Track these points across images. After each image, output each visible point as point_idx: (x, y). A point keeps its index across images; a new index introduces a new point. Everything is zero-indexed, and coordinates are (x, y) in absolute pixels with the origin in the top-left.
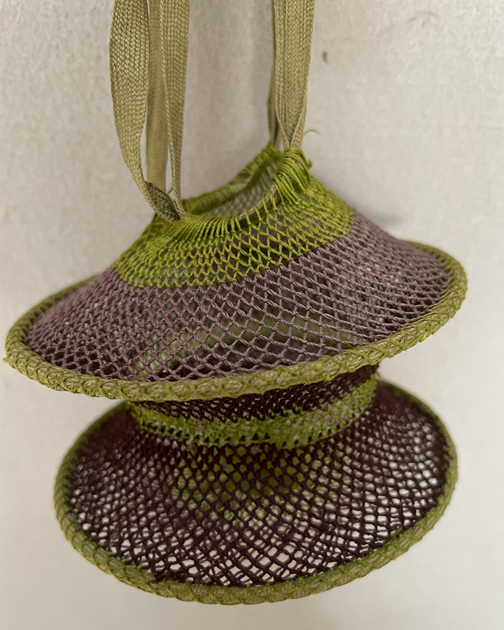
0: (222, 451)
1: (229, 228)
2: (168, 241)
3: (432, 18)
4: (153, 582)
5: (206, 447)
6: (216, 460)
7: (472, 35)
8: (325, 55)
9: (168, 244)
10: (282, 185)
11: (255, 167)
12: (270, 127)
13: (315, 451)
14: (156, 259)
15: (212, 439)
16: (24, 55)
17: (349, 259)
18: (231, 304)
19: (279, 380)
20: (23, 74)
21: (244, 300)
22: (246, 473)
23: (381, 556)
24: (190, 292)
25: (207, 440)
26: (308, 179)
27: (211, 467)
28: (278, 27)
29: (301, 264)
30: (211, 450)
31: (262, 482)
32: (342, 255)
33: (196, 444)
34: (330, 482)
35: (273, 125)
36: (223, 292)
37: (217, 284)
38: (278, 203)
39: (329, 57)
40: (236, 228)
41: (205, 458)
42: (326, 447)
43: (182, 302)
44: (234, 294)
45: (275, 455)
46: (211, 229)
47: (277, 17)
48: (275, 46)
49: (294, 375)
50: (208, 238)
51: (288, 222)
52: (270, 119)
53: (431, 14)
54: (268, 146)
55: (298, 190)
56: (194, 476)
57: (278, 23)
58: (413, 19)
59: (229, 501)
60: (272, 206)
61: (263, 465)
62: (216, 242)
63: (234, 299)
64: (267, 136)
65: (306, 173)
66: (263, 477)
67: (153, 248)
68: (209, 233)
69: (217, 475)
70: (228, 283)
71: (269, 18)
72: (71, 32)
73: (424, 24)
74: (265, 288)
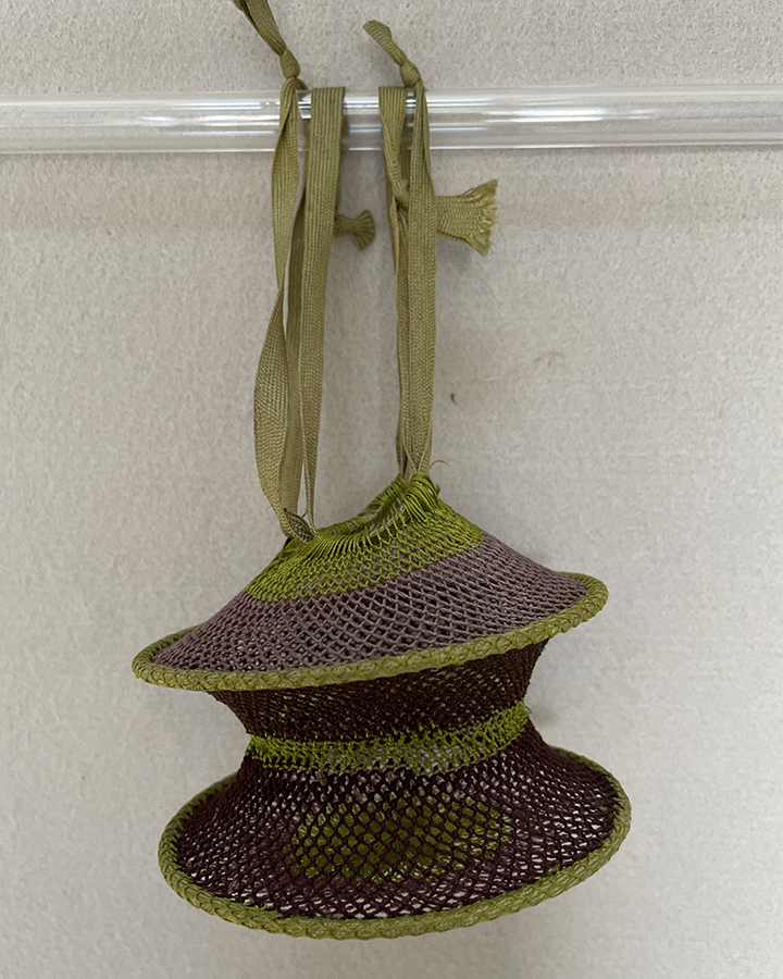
0: (354, 780)
1: (361, 544)
2: (299, 560)
3: (557, 357)
4: (279, 918)
5: (337, 775)
6: (348, 789)
7: (600, 370)
8: (452, 396)
9: (302, 562)
10: (411, 505)
11: (385, 498)
12: (399, 461)
13: (457, 780)
14: (290, 576)
15: (343, 768)
16: (155, 406)
17: (478, 568)
18: (364, 606)
19: (410, 662)
20: (152, 425)
21: (376, 602)
22: (381, 803)
23: (534, 890)
24: (324, 599)
25: (338, 768)
26: (437, 502)
27: (342, 799)
28: (403, 373)
29: (431, 571)
30: (342, 780)
31: (398, 812)
32: (470, 564)
33: (326, 773)
34: (475, 814)
35: (402, 458)
36: (356, 597)
37: (349, 591)
38: (408, 522)
39: (456, 398)
40: (367, 544)
41: (336, 789)
42: (469, 776)
43: (316, 608)
44: (366, 597)
45: (412, 783)
46: (343, 546)
47: (402, 364)
48: (401, 389)
49: (424, 657)
50: (340, 553)
51: (417, 537)
52: (398, 453)
53: (555, 353)
54: (398, 478)
55: (426, 509)
56: (323, 810)
57: (402, 369)
58: (538, 360)
59: (362, 835)
60: (401, 524)
61: (400, 793)
62: (348, 556)
63: (366, 603)
64: (396, 470)
65: (435, 497)
66: (399, 807)
67: (284, 568)
68: (341, 549)
69: (349, 807)
70: (360, 589)
71: (395, 366)
72: (203, 384)
73: (549, 364)
74: (396, 591)
